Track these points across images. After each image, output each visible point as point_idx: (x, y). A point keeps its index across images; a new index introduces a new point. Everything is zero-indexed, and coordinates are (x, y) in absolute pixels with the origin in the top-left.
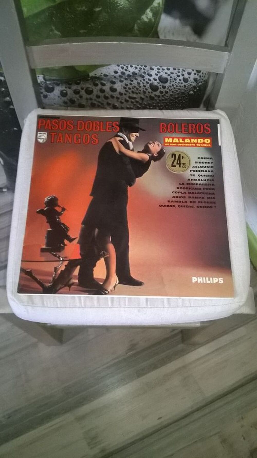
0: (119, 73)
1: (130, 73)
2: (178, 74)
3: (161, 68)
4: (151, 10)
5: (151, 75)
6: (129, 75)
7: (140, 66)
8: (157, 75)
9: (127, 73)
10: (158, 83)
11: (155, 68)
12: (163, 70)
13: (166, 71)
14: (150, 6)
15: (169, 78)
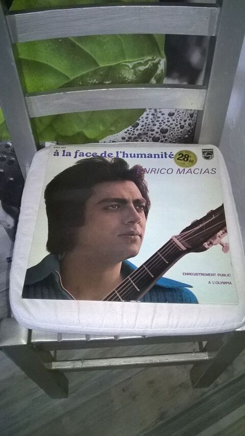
0: (127, 139)
1: (136, 136)
2: (176, 124)
3: (162, 122)
4: (155, 78)
5: (154, 130)
6: (135, 138)
7: (144, 127)
8: (158, 128)
9: (133, 137)
10: (160, 134)
11: (158, 124)
12: (165, 123)
13: (167, 123)
14: (154, 75)
15: (169, 128)
